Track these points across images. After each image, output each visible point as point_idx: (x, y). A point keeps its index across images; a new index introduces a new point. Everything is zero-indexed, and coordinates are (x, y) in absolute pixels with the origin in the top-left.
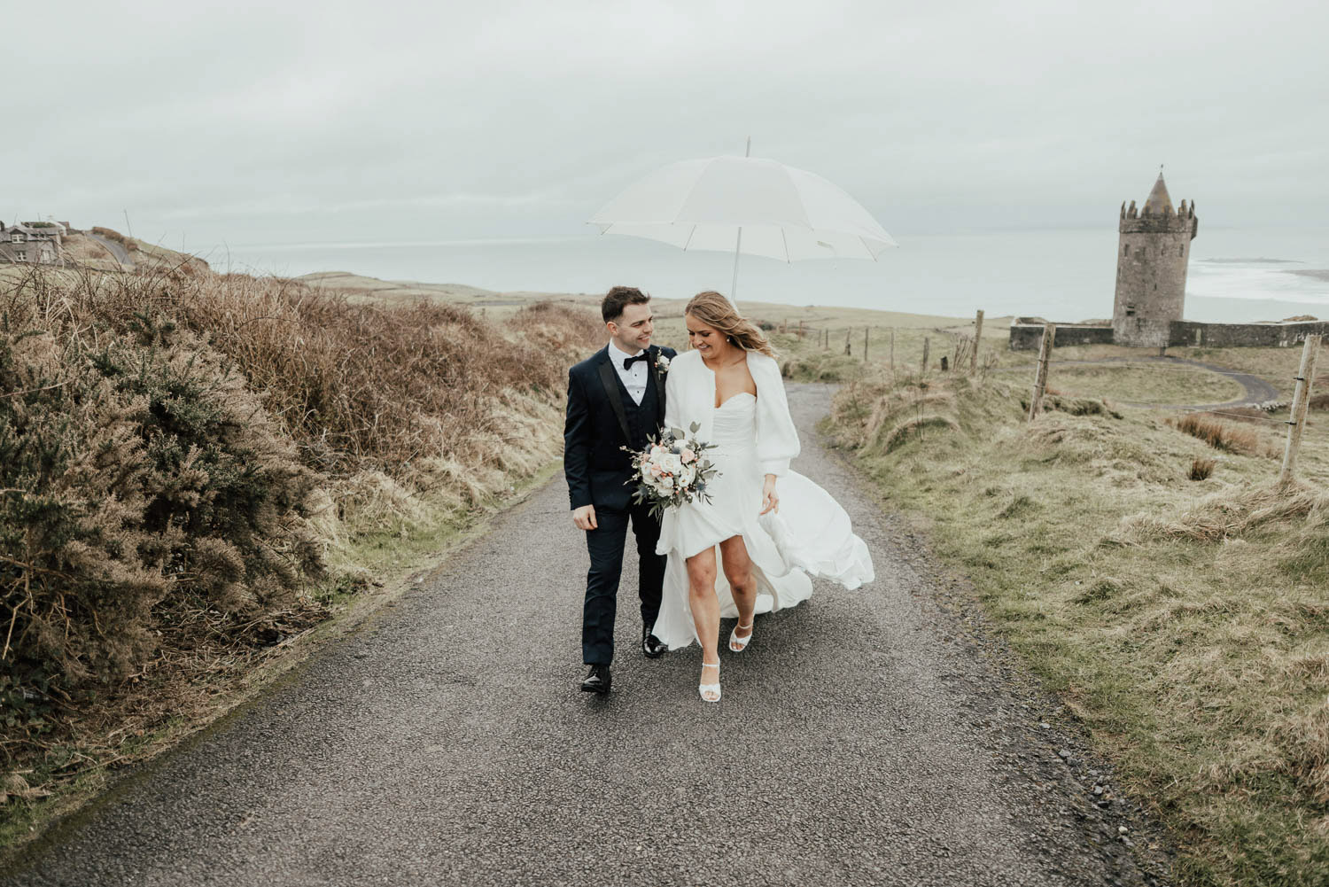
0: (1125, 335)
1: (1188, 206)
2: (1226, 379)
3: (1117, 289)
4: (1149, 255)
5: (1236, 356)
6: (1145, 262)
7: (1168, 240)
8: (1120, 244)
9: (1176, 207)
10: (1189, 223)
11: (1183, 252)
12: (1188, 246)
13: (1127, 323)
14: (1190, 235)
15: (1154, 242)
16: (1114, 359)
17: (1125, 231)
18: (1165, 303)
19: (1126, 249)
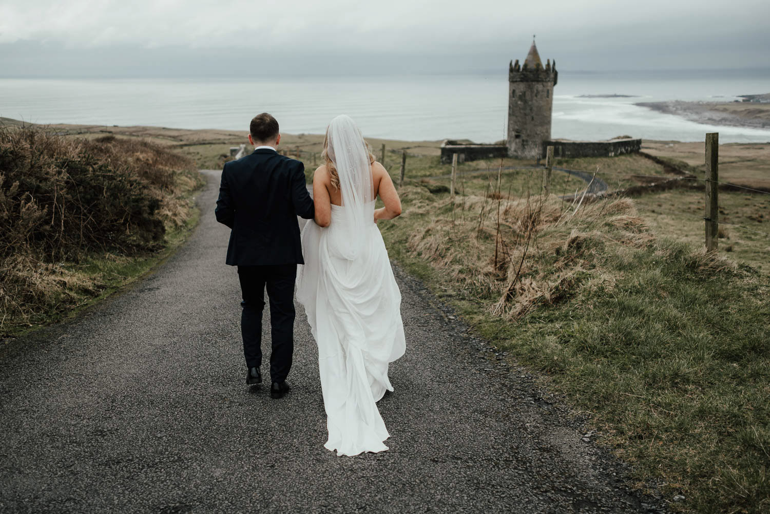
0: (515, 151)
1: (551, 64)
2: (576, 178)
3: (509, 120)
4: (528, 97)
5: (582, 163)
6: (525, 102)
7: (539, 87)
8: (510, 90)
9: (544, 64)
10: (552, 76)
11: (549, 94)
12: (552, 90)
13: (516, 143)
14: (553, 83)
15: (530, 88)
16: (509, 168)
17: (512, 81)
18: (539, 129)
19: (513, 94)
